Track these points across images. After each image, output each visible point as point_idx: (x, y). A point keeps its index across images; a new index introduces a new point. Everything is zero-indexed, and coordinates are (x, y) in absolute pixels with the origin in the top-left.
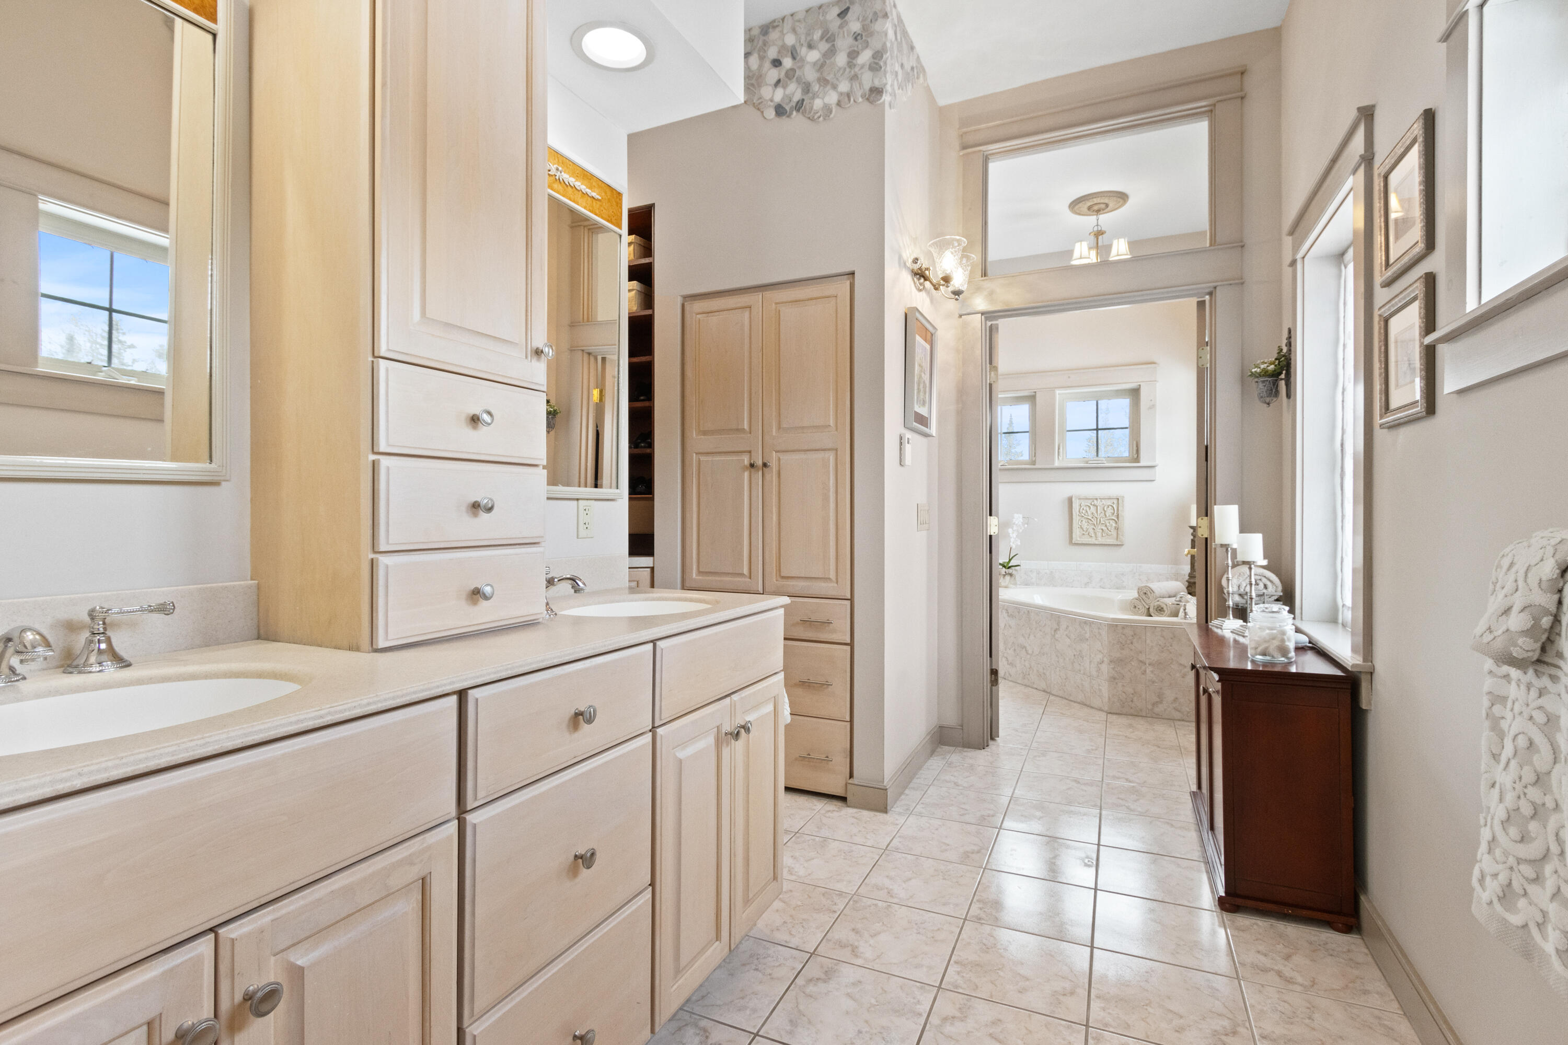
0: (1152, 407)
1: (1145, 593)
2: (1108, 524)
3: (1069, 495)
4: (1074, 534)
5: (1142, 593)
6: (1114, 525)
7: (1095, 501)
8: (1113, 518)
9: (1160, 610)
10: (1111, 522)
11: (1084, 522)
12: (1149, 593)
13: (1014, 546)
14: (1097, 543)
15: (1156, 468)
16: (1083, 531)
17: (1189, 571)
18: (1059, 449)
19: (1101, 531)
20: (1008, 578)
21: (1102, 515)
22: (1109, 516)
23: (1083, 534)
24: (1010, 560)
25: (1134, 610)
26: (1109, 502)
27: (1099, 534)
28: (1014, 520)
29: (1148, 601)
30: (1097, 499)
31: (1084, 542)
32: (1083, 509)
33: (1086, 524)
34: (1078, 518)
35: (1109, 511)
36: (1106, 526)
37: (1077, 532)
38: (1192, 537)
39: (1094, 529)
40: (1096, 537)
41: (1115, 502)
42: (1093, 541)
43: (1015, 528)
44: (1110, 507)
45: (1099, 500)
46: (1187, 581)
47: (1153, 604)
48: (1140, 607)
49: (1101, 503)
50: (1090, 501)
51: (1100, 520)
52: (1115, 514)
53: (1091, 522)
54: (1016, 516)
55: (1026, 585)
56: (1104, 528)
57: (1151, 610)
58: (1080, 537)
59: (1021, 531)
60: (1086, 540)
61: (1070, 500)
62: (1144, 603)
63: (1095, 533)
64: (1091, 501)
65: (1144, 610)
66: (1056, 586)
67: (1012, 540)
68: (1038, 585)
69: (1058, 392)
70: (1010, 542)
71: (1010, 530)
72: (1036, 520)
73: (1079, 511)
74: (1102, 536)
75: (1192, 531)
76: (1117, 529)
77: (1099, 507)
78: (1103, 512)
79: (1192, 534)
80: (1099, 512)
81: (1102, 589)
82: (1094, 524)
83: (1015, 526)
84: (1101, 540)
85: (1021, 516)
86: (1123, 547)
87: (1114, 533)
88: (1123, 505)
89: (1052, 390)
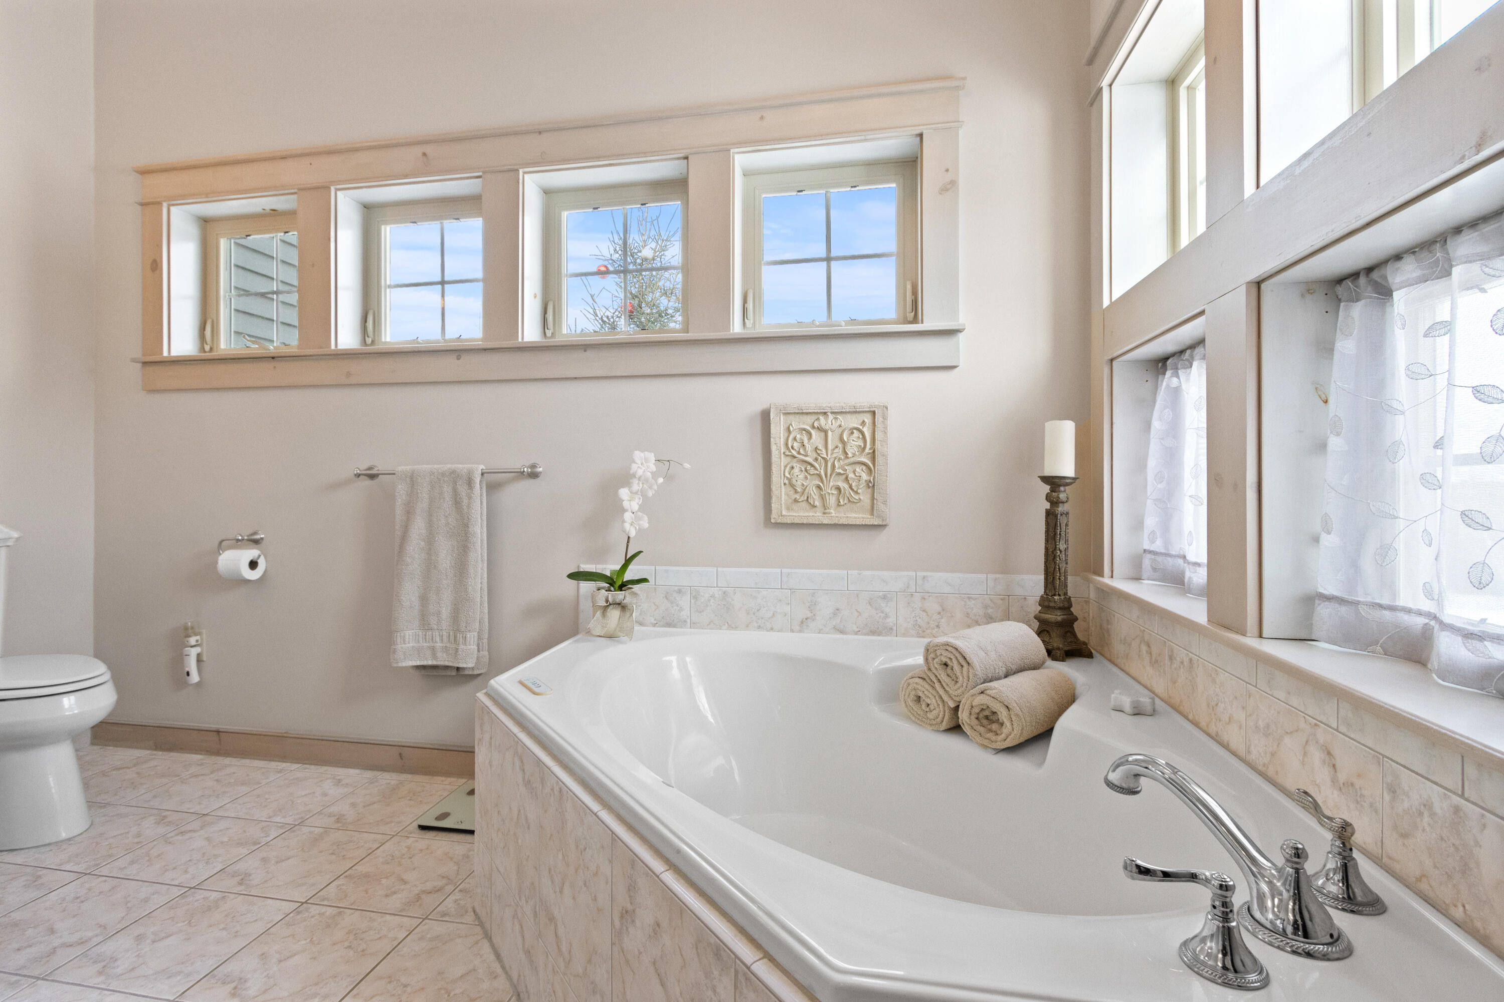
0: (949, 187)
1: (946, 665)
2: (851, 475)
3: (765, 406)
4: (774, 499)
5: (936, 664)
6: (865, 477)
7: (822, 418)
8: (864, 459)
9: (987, 717)
10: (858, 469)
11: (796, 471)
12: (956, 668)
13: (633, 534)
14: (826, 522)
15: (961, 335)
16: (796, 492)
17: (1042, 592)
18: (745, 301)
19: (835, 492)
20: (614, 614)
21: (839, 452)
22: (854, 455)
23: (796, 501)
24: (628, 562)
25: (915, 707)
26: (853, 422)
27: (832, 500)
28: (634, 467)
29: (953, 689)
30: (825, 413)
31: (797, 521)
32: (795, 439)
33: (801, 476)
34: (784, 460)
35: (854, 443)
36: (847, 479)
37: (781, 493)
38: (1048, 505)
39: (819, 487)
40: (825, 507)
41: (868, 419)
42: (817, 516)
43: (636, 486)
44: (856, 433)
45: (831, 417)
46: (1036, 617)
47: (971, 701)
48: (933, 702)
49: (836, 424)
50: (809, 419)
51: (833, 466)
52: (867, 450)
53: (812, 471)
54: (638, 455)
55: (669, 625)
56: (843, 485)
57: (963, 716)
58: (788, 509)
59: (650, 493)
60: (802, 514)
61: (765, 416)
62: (942, 692)
63: (822, 498)
64: (814, 417)
65: (940, 713)
66: (736, 628)
67: (628, 516)
68: (694, 625)
69: (741, 160)
70: (624, 521)
71: (624, 493)
72: (687, 465)
73: (787, 445)
74: (839, 505)
75: (1047, 488)
76: (871, 486)
77: (830, 433)
78: (840, 445)
79: (1048, 497)
80: (830, 447)
81: (839, 636)
82: (819, 476)
83: (635, 481)
84: (836, 515)
85: (652, 457)
86: (887, 528)
87: (864, 497)
88: (886, 428)
89: (723, 153)
